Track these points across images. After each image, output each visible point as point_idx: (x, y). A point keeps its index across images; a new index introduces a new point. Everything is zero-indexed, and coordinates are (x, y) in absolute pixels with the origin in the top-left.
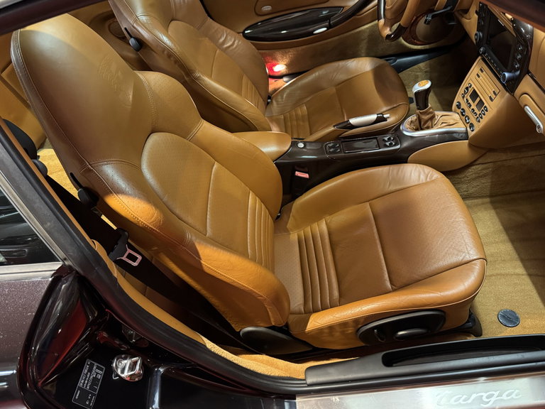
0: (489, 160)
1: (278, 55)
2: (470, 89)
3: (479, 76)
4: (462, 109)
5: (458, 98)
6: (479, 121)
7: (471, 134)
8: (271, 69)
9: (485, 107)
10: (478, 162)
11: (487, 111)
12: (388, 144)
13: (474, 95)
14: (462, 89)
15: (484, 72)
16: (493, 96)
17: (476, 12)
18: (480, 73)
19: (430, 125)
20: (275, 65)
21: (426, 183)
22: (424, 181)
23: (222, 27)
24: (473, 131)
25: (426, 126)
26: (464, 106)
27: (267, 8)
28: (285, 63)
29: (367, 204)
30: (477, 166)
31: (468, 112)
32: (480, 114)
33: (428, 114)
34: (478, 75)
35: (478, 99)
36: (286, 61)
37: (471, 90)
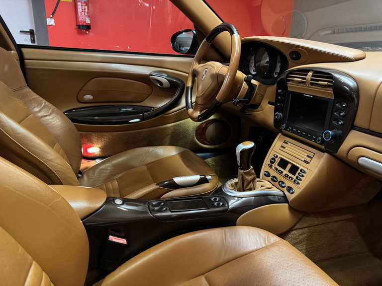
0: (306, 225)
1: (94, 137)
2: (276, 159)
3: (284, 148)
4: (273, 176)
5: (265, 168)
6: (298, 183)
7: (290, 197)
8: (86, 150)
9: (301, 170)
10: (297, 227)
11: (305, 172)
12: (216, 204)
13: (283, 163)
14: (267, 161)
15: (289, 144)
16: (308, 159)
17: (270, 103)
18: (284, 145)
19: (253, 187)
20: (89, 147)
21: (266, 248)
22: (264, 245)
23: (41, 99)
24: (293, 193)
25: (248, 188)
26: (273, 173)
27: (89, 97)
28: (100, 146)
29: (203, 278)
30: (296, 231)
31: (280, 178)
32: (297, 177)
33: (251, 175)
34: (282, 146)
35: (289, 166)
36: (101, 144)
37: (278, 160)
